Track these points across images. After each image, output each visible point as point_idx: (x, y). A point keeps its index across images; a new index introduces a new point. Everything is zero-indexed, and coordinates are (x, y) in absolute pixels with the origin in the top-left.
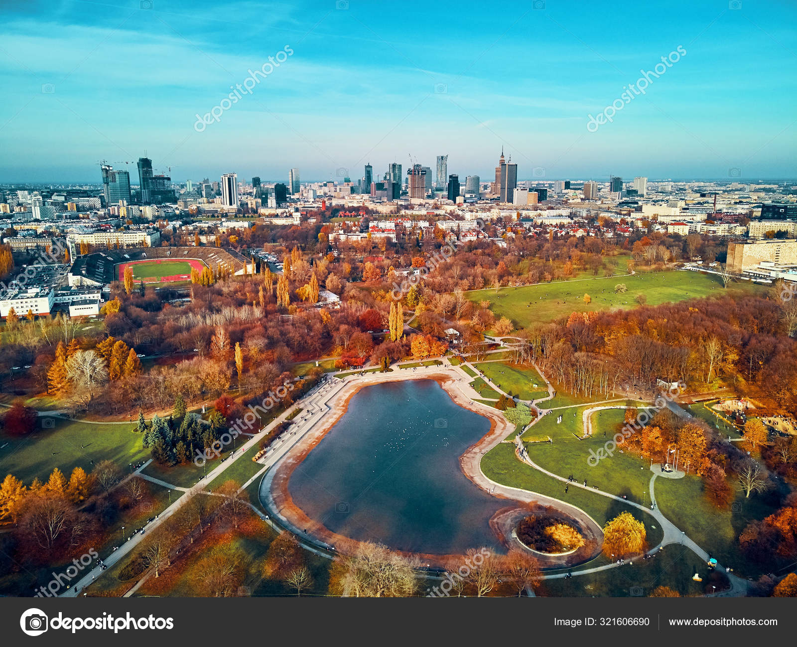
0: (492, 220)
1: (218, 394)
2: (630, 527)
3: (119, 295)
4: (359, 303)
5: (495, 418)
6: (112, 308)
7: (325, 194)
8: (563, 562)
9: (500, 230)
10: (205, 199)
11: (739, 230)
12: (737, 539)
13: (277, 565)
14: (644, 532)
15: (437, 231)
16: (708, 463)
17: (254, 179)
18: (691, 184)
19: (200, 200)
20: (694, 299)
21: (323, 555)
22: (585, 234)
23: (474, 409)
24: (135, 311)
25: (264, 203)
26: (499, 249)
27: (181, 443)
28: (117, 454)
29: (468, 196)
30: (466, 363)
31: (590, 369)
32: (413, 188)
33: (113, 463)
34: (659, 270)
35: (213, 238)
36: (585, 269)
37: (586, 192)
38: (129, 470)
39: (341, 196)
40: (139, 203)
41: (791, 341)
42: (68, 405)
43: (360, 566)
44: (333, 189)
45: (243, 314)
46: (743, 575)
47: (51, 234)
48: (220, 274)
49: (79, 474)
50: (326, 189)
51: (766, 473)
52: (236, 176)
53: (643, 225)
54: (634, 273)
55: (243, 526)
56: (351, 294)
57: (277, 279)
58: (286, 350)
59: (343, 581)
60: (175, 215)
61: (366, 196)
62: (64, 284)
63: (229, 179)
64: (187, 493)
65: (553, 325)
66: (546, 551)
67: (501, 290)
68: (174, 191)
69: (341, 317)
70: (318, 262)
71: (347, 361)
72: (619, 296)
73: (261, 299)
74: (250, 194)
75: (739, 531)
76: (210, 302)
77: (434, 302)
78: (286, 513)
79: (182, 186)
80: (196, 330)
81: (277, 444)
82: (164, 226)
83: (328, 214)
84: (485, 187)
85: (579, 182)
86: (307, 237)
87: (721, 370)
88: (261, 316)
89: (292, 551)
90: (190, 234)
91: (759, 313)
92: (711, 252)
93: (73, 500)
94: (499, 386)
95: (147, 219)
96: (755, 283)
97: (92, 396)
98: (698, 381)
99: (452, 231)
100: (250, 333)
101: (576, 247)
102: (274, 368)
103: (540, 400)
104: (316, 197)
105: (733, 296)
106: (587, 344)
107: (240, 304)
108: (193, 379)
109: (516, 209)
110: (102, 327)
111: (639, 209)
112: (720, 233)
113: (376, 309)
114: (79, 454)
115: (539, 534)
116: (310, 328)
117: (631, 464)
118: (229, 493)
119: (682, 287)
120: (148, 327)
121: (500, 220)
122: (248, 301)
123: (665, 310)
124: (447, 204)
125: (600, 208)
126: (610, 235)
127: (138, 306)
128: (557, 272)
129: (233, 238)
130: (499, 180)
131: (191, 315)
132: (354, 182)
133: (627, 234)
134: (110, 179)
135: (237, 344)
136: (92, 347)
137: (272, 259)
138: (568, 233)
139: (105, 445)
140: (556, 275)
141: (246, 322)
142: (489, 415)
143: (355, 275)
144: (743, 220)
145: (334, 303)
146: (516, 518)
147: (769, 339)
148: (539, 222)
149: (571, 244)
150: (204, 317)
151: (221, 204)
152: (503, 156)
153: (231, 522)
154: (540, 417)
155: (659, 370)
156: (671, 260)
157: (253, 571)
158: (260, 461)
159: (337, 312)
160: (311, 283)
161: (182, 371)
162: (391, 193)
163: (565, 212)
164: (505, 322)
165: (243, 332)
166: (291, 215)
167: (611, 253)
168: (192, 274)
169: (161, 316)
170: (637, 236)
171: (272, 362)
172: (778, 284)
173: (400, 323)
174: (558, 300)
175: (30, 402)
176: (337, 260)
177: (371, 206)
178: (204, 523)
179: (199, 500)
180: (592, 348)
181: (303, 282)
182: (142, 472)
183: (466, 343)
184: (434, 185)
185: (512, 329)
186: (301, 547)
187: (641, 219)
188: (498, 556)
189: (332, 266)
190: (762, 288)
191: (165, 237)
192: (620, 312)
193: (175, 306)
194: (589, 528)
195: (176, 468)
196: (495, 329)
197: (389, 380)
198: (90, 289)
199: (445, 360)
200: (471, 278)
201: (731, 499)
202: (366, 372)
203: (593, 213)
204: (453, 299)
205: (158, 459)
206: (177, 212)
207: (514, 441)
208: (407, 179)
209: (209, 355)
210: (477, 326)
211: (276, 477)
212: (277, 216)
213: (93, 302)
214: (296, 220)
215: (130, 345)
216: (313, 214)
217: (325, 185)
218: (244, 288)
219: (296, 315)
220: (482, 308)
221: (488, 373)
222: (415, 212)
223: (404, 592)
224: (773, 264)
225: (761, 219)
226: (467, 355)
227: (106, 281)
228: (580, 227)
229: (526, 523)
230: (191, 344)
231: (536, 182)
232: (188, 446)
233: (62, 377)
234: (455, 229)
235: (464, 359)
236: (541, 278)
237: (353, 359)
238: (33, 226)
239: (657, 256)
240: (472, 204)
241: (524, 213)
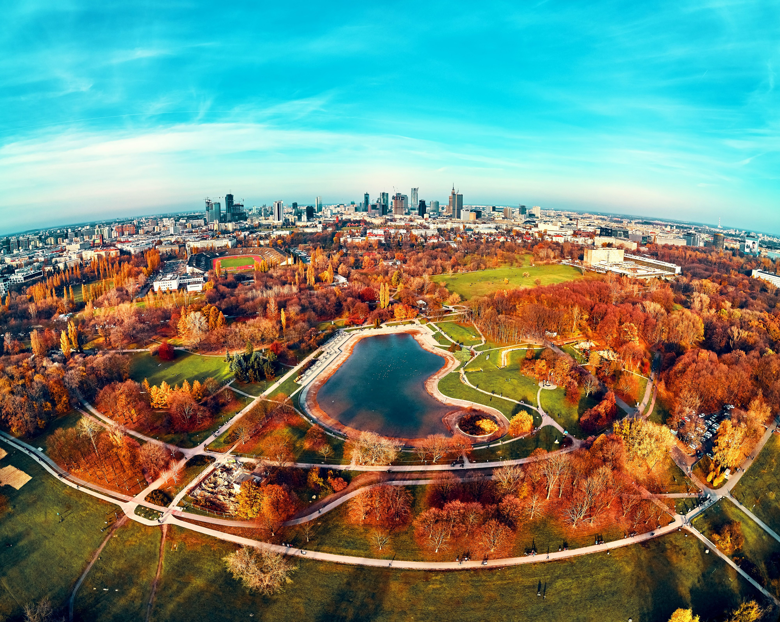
0: (447, 230)
1: (272, 341)
2: (525, 418)
3: (213, 278)
4: (360, 283)
5: (448, 357)
6: (209, 286)
7: (338, 212)
8: (485, 440)
9: (452, 236)
10: (263, 218)
11: (590, 241)
12: (579, 419)
13: (312, 443)
14: (532, 421)
15: (412, 236)
16: (569, 379)
17: (293, 204)
18: (565, 213)
19: (261, 218)
20: (567, 282)
21: (339, 438)
22: (505, 240)
23: (435, 352)
24: (222, 288)
25: (300, 219)
26: (452, 248)
27: (251, 370)
28: (216, 374)
29: (431, 213)
30: (430, 323)
31: (507, 325)
32: (396, 208)
33: (214, 380)
34: (548, 264)
35: (267, 242)
36: (505, 262)
37: (505, 214)
38: (223, 384)
39: (349, 213)
40: (225, 222)
41: (614, 307)
42: (189, 344)
43: (362, 445)
44: (343, 209)
45: (285, 290)
46: (579, 438)
47: (178, 242)
48: (271, 264)
49: (197, 384)
50: (339, 209)
51: (597, 382)
52: (282, 202)
53: (539, 235)
54: (534, 265)
55: (291, 420)
56: (355, 277)
57: (307, 268)
58: (313, 313)
59: (352, 453)
60: (246, 228)
61: (365, 213)
62: (184, 272)
63: (278, 204)
64: (257, 400)
65: (486, 298)
66: (476, 434)
67: (453, 275)
68: (245, 213)
69: (348, 292)
70: (333, 256)
71: (352, 321)
72: (525, 279)
73: (297, 281)
74: (291, 213)
75: (580, 415)
76: (266, 283)
77: (409, 283)
78: (315, 414)
79: (250, 210)
80: (257, 300)
81: (308, 372)
82: (239, 235)
83: (340, 225)
84: (443, 208)
85: (501, 207)
86: (326, 240)
87: (579, 324)
88: (297, 291)
89: (320, 436)
90: (254, 239)
91: (600, 291)
92: (576, 254)
93: (195, 398)
94: (451, 337)
95: (229, 231)
96: (598, 273)
97: (200, 340)
98: (568, 331)
99: (422, 236)
100: (290, 302)
101: (500, 248)
102: (305, 325)
103: (477, 346)
104: (333, 214)
105: (587, 280)
106: (506, 310)
107: (284, 284)
108: (257, 331)
109: (463, 223)
110: (204, 298)
111: (536, 226)
112: (580, 243)
113: (371, 287)
114: (196, 373)
115: (472, 425)
116: (328, 299)
117: (528, 382)
118: (281, 401)
119: (560, 274)
120: (230, 298)
121: (452, 229)
122: (289, 282)
123: (552, 288)
124: (418, 219)
125: (513, 224)
126: (519, 241)
127: (224, 285)
128: (488, 264)
129: (279, 242)
130: (452, 204)
131: (254, 290)
132: (357, 204)
133: (529, 241)
134: (210, 208)
135: (282, 309)
136: (199, 310)
137: (304, 254)
138: (495, 239)
139: (209, 369)
140: (488, 266)
141: (287, 295)
142: (444, 355)
143: (357, 265)
144: (591, 235)
145: (343, 283)
146: (458, 417)
147: (604, 306)
148: (477, 231)
149: (497, 245)
150: (262, 292)
151: (273, 220)
152: (453, 189)
153: (283, 417)
154: (476, 356)
155: (547, 325)
156: (554, 258)
157: (298, 445)
158: (299, 383)
159: (345, 289)
160: (329, 270)
161: (249, 326)
162: (381, 211)
163: (493, 226)
164: (456, 296)
165: (286, 302)
166: (316, 226)
167: (520, 252)
168: (255, 265)
169: (236, 292)
170: (536, 242)
171: (304, 321)
172: (609, 274)
173: (387, 297)
174: (489, 282)
175: (170, 341)
176: (346, 255)
177: (368, 219)
178: (267, 417)
179: (263, 404)
180: (508, 312)
181: (323, 269)
182: (230, 386)
183: (430, 310)
184: (410, 206)
185: (460, 300)
186: (326, 434)
187: (538, 232)
188: (447, 438)
189: (342, 259)
190: (601, 276)
191: (239, 242)
192: (526, 290)
193: (245, 285)
194: (501, 421)
195: (249, 385)
196: (449, 301)
197: (380, 334)
198: (198, 275)
199: (416, 321)
200: (434, 267)
201: (579, 399)
202: (365, 328)
203: (509, 227)
204: (422, 280)
205: (238, 378)
206: (247, 226)
207: (459, 371)
208: (392, 202)
209: (265, 316)
210: (438, 299)
211: (308, 392)
212: (307, 227)
213: (199, 282)
214: (319, 229)
215: (220, 309)
216: (330, 225)
217: (338, 206)
218: (286, 273)
219: (319, 291)
220: (441, 287)
221: (444, 329)
222: (397, 224)
223: (389, 459)
224: (606, 262)
225: (600, 235)
226: (431, 317)
227: (206, 270)
228: (502, 235)
229: (465, 419)
230: (255, 308)
231: (475, 206)
232: (255, 372)
233: (185, 328)
234: (424, 235)
235: (429, 320)
236: (478, 268)
237: (356, 320)
238: (169, 238)
239: (547, 255)
240: (434, 219)
241: (468, 225)
